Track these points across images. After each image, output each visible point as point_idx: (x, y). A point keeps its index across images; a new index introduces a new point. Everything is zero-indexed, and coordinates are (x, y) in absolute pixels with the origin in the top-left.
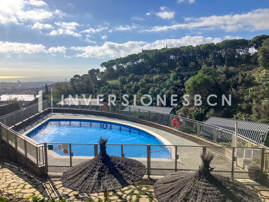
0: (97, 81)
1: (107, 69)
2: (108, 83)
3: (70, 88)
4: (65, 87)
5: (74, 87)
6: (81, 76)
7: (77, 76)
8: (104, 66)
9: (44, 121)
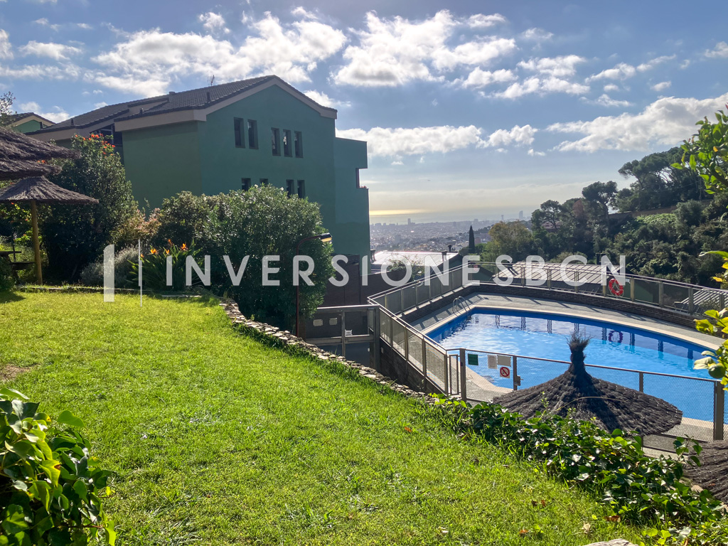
0: (607, 218)
1: (639, 181)
2: (642, 221)
3: (530, 236)
4: (517, 234)
5: (541, 235)
6: (561, 203)
7: (550, 205)
8: (630, 173)
9: (463, 312)
